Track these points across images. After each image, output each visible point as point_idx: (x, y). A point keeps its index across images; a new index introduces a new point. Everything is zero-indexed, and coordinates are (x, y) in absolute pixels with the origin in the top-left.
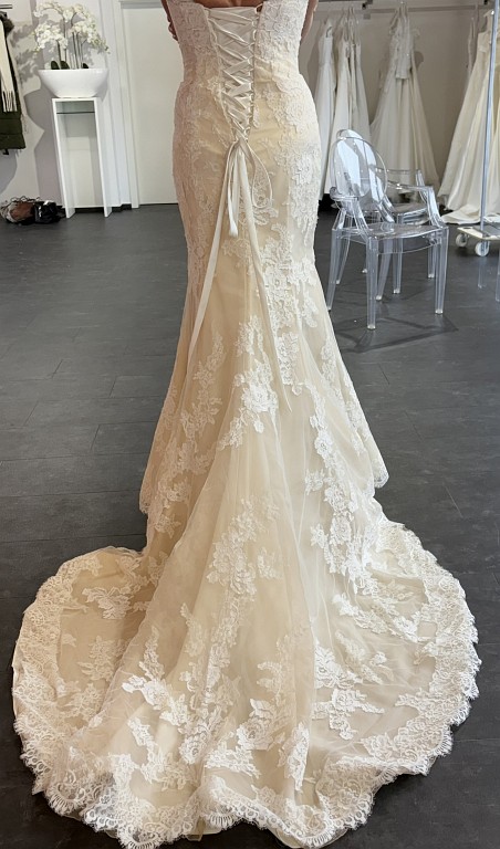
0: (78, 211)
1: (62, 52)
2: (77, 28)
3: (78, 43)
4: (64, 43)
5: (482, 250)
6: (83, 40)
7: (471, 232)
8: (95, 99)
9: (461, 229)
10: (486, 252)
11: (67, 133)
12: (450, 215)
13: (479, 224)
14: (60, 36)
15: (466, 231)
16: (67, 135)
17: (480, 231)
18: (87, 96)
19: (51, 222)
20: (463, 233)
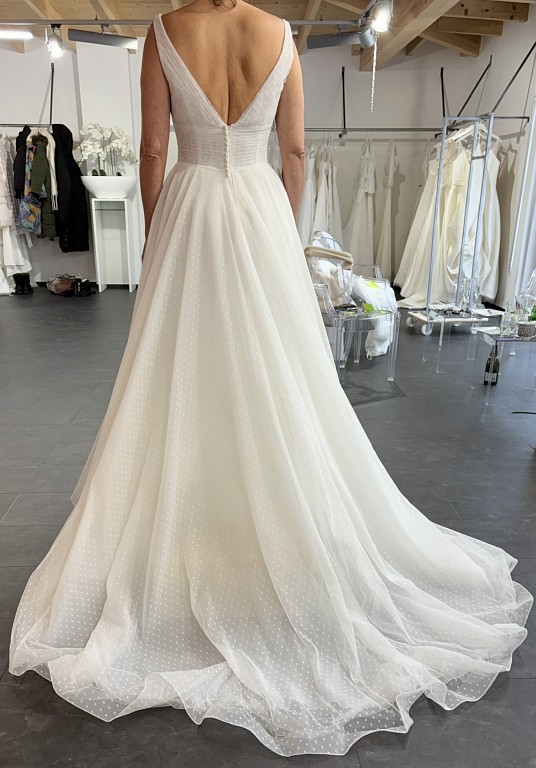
0: (109, 287)
1: (101, 163)
2: (114, 144)
3: (114, 157)
4: (103, 156)
5: (427, 331)
6: (118, 154)
7: (419, 315)
8: (125, 200)
9: (411, 313)
10: (430, 332)
11: (103, 226)
12: (402, 301)
13: (425, 309)
14: (101, 150)
15: (414, 314)
16: (103, 227)
17: (426, 315)
18: (120, 198)
19: (87, 295)
20: (412, 317)
